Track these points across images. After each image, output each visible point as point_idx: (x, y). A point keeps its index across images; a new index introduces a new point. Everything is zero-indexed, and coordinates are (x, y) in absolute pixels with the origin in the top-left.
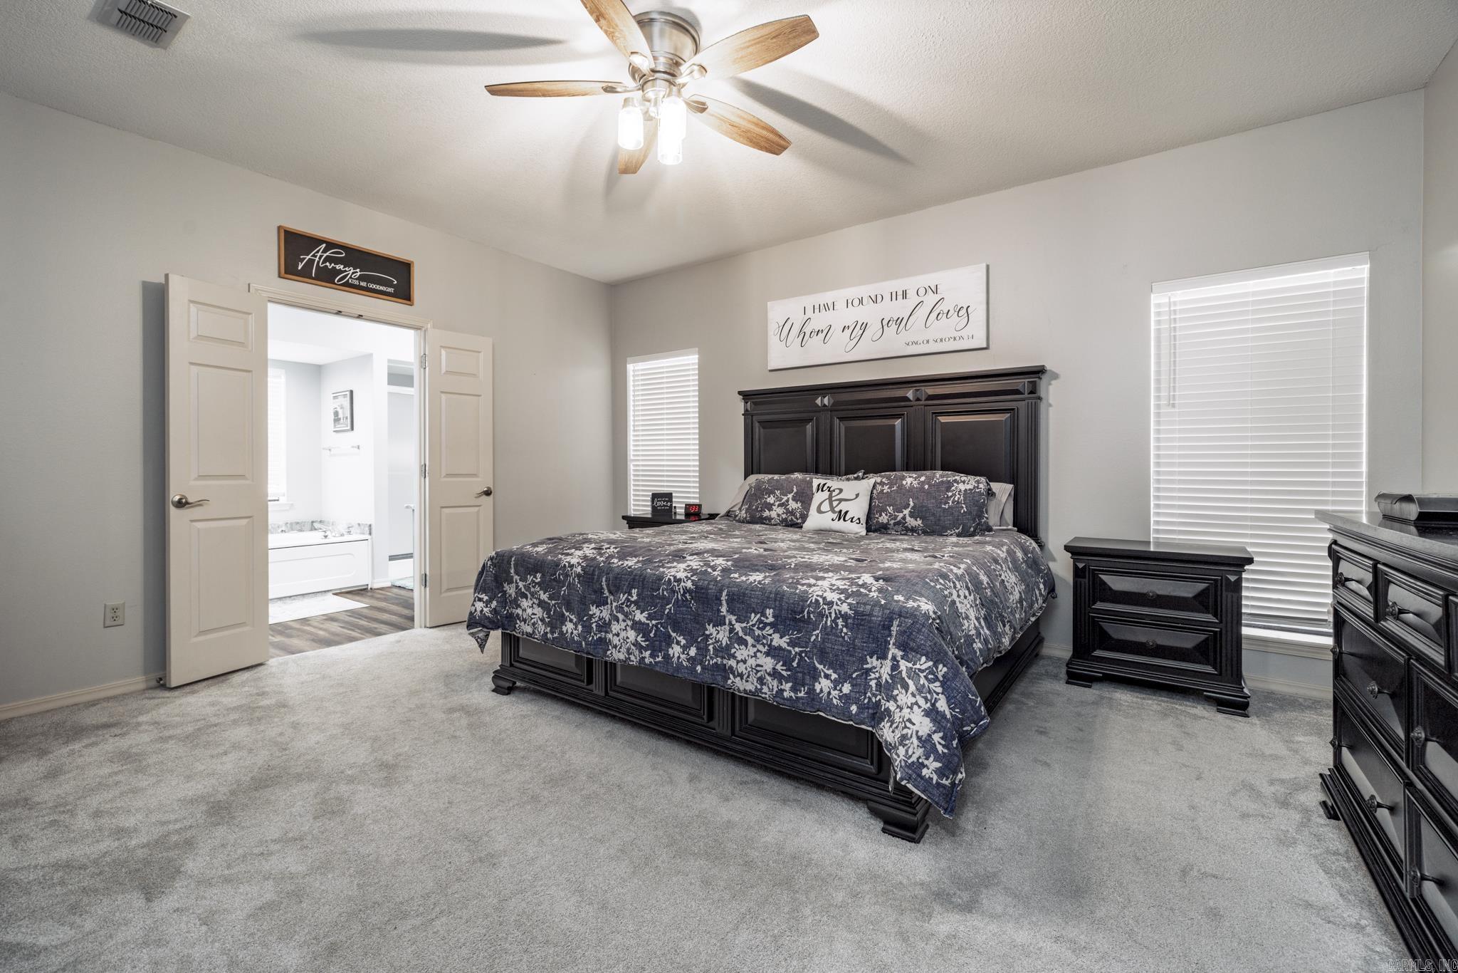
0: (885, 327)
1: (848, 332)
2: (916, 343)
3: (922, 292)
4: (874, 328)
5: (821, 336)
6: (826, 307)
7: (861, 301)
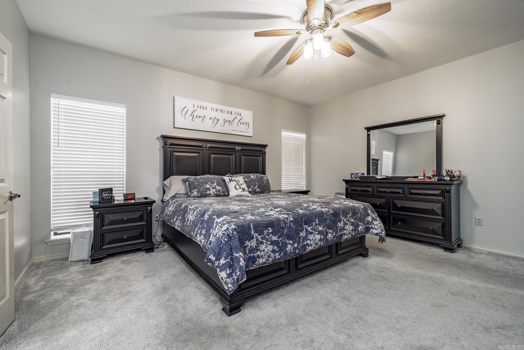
0: (225, 122)
1: (212, 120)
2: (235, 131)
3: (236, 114)
4: (221, 122)
5: (201, 119)
6: (203, 108)
7: (217, 110)
